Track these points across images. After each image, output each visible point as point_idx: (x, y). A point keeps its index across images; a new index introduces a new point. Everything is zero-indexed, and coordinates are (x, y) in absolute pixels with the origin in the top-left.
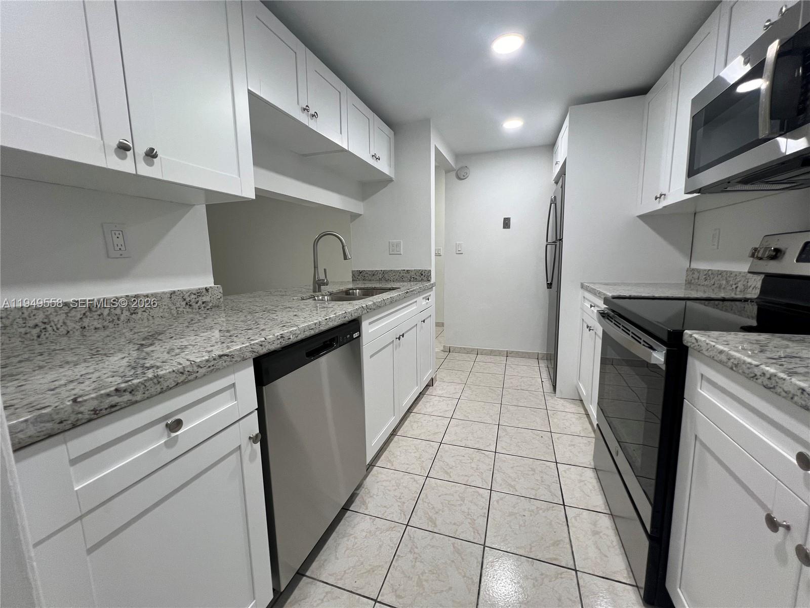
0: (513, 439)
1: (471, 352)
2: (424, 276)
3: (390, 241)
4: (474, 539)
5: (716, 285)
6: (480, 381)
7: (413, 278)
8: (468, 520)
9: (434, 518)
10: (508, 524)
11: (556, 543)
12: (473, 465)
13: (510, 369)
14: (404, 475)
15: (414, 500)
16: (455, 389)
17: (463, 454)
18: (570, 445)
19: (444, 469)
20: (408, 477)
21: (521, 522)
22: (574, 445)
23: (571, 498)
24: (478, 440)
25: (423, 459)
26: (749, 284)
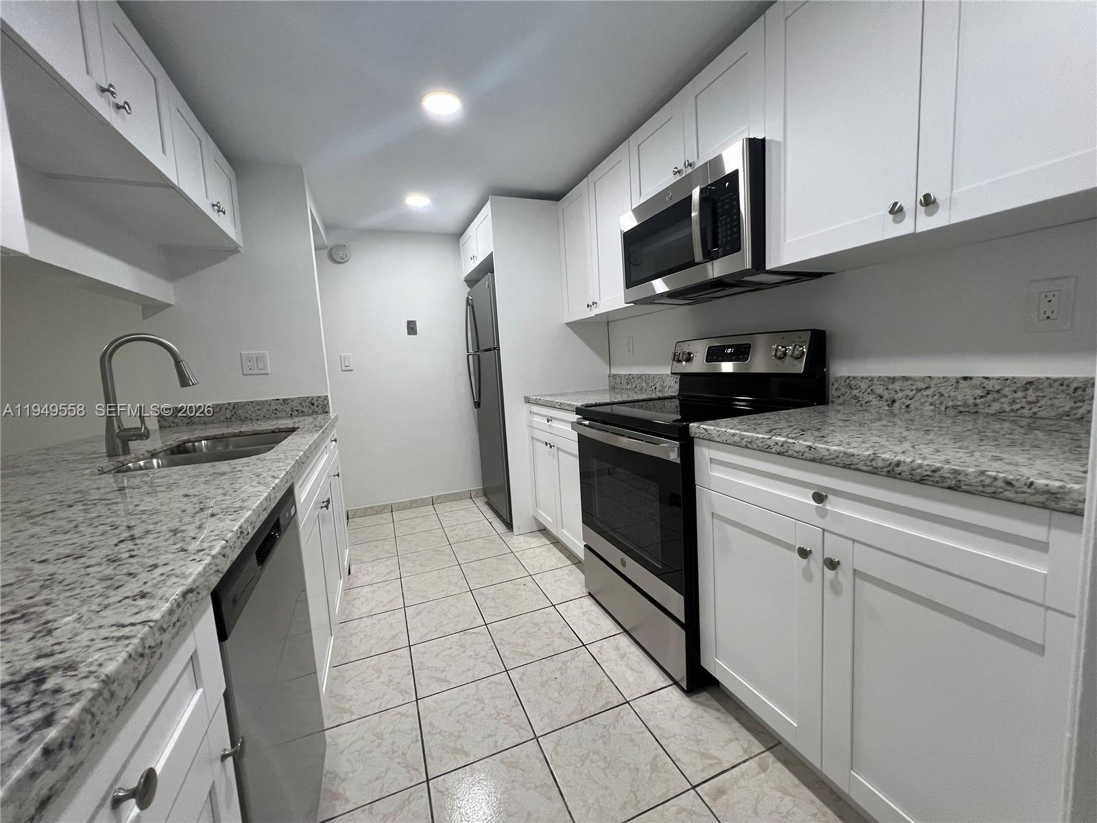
0: (497, 600)
1: (382, 510)
2: (318, 406)
3: (242, 352)
4: (521, 738)
5: (638, 388)
6: (416, 545)
7: (297, 411)
8: (502, 720)
9: (459, 747)
10: (546, 697)
11: (599, 688)
12: (469, 653)
13: (447, 519)
14: (380, 717)
15: (417, 741)
16: (387, 566)
17: (449, 646)
18: (556, 582)
19: (434, 677)
20: (388, 717)
21: (558, 687)
22: (558, 580)
23: (586, 635)
24: (457, 619)
25: (396, 681)
26: (665, 384)
